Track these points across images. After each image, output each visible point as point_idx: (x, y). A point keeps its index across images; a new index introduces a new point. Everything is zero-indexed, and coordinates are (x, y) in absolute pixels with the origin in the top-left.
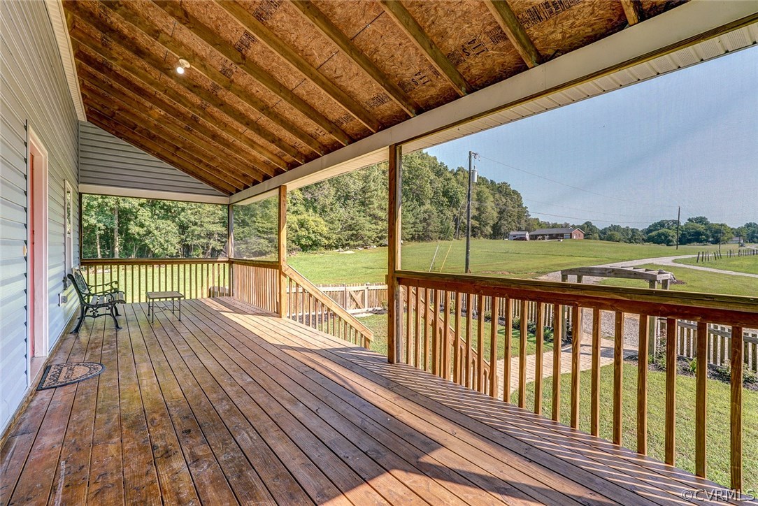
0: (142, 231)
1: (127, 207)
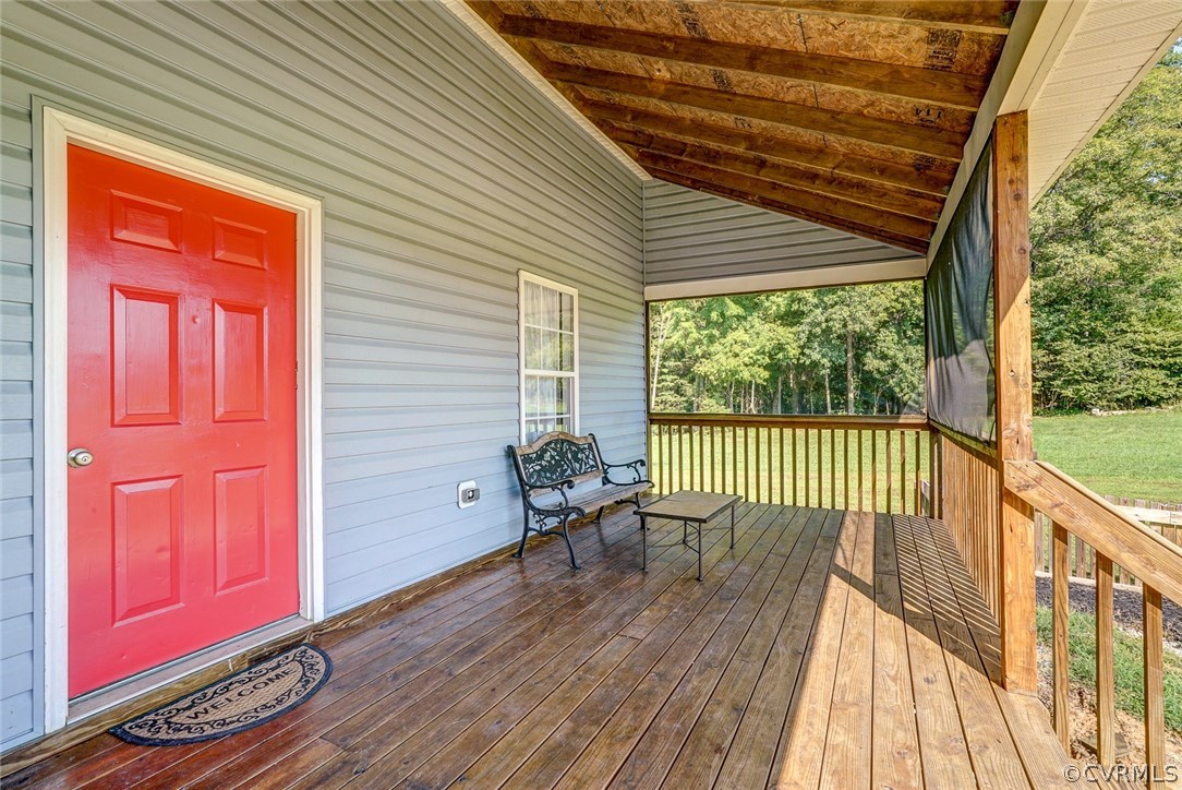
0: (884, 366)
1: (858, 330)
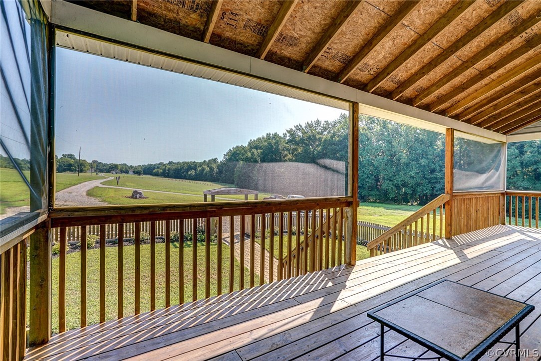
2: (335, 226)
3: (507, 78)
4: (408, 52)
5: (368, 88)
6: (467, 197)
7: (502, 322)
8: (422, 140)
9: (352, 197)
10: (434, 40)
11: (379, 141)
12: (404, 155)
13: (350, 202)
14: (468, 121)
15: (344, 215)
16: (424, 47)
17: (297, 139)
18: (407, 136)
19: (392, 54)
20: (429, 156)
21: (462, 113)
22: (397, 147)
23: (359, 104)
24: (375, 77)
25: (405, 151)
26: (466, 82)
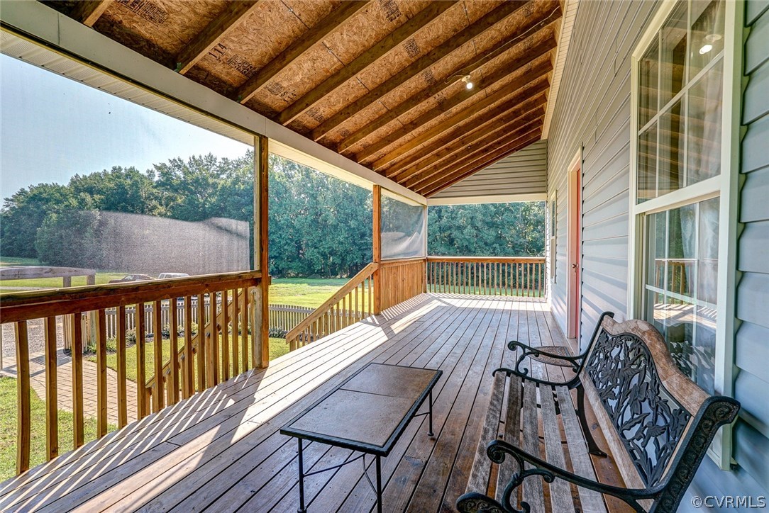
2: (236, 316)
3: (425, 137)
4: (331, 82)
5: (282, 119)
6: (394, 265)
7: (418, 394)
8: (351, 197)
9: (260, 271)
10: (358, 75)
11: (300, 194)
12: (331, 215)
13: (257, 279)
14: (394, 179)
15: (250, 297)
16: (348, 81)
17: (175, 182)
18: (335, 191)
19: (312, 80)
20: (359, 218)
21: (388, 168)
22: (323, 204)
23: (269, 139)
24: (291, 106)
25: (332, 210)
26: (392, 134)
